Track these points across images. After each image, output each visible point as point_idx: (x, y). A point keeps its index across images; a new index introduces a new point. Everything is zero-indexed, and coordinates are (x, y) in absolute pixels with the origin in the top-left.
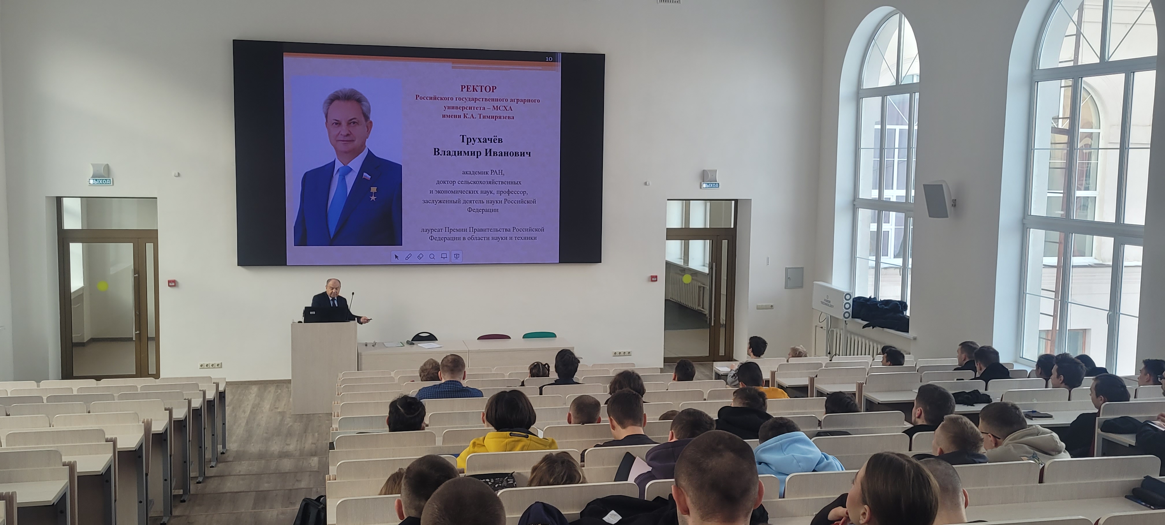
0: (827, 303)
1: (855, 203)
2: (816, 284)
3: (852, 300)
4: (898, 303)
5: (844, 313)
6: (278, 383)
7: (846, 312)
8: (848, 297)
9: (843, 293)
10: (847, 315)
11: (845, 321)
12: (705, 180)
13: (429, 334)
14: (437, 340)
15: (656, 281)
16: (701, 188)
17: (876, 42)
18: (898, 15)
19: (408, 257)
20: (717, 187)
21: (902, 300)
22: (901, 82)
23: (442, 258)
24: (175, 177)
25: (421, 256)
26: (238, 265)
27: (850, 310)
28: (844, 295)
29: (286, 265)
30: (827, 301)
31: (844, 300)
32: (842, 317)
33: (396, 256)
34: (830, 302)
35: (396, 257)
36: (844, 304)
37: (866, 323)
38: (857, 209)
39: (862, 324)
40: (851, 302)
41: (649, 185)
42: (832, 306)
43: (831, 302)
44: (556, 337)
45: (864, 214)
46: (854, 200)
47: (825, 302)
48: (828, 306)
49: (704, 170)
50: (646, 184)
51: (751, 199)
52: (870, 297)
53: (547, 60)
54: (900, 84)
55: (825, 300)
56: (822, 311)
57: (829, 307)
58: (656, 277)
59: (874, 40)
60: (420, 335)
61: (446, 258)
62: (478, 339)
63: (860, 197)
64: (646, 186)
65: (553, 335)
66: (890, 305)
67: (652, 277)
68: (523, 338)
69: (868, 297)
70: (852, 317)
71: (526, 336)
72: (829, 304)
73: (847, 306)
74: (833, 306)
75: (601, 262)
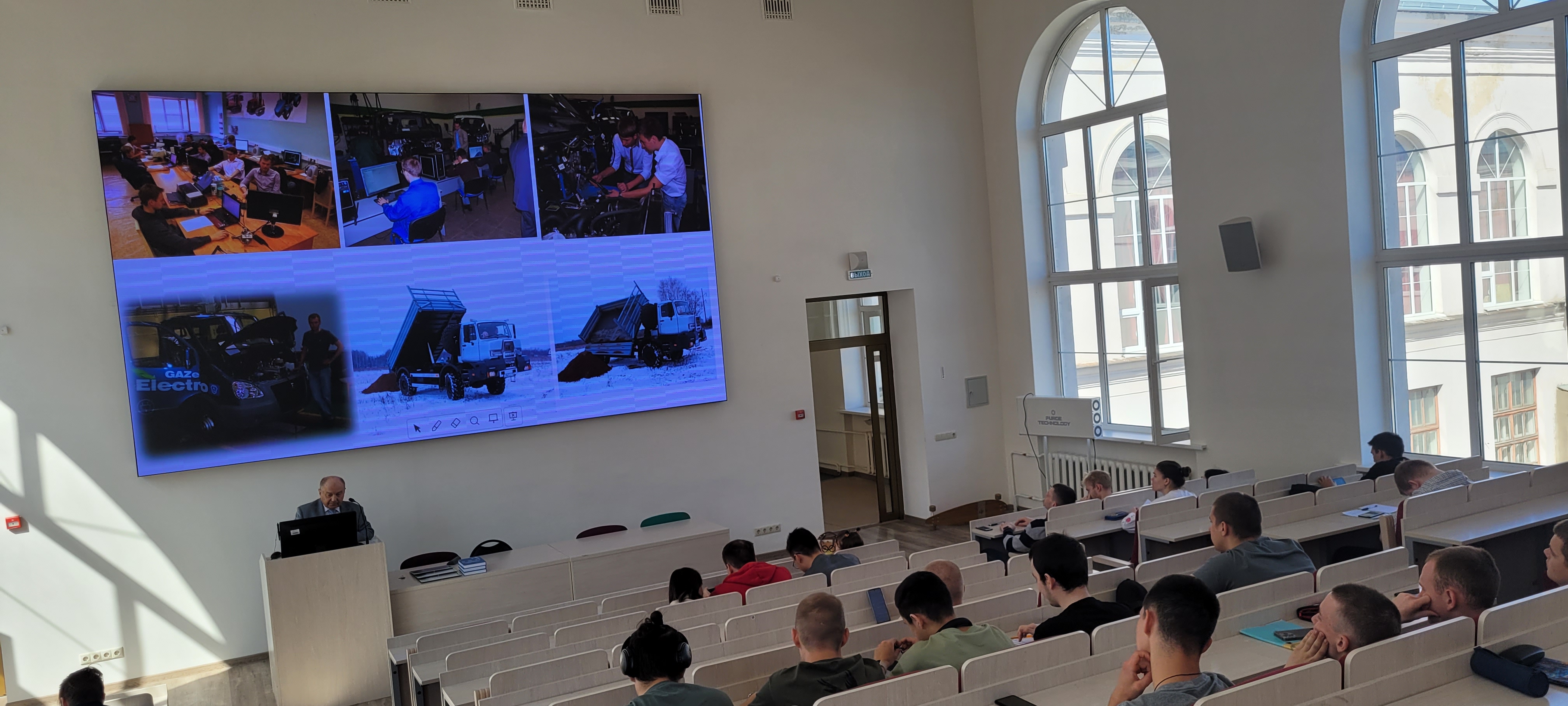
1: (1050, 279)
12: (852, 268)
13: (497, 543)
14: (511, 549)
15: (804, 417)
16: (848, 279)
18: (1098, 15)
19: (436, 426)
20: (868, 276)
22: (1115, 104)
23: (490, 421)
25: (456, 422)
26: (140, 479)
33: (415, 426)
34: (1062, 418)
38: (1055, 287)
41: (780, 281)
44: (689, 518)
46: (1049, 276)
49: (849, 253)
50: (775, 279)
51: (910, 290)
54: (1113, 107)
58: (803, 412)
60: (483, 546)
62: (579, 537)
63: (1056, 271)
65: (684, 516)
67: (797, 413)
68: (642, 526)
71: (646, 523)
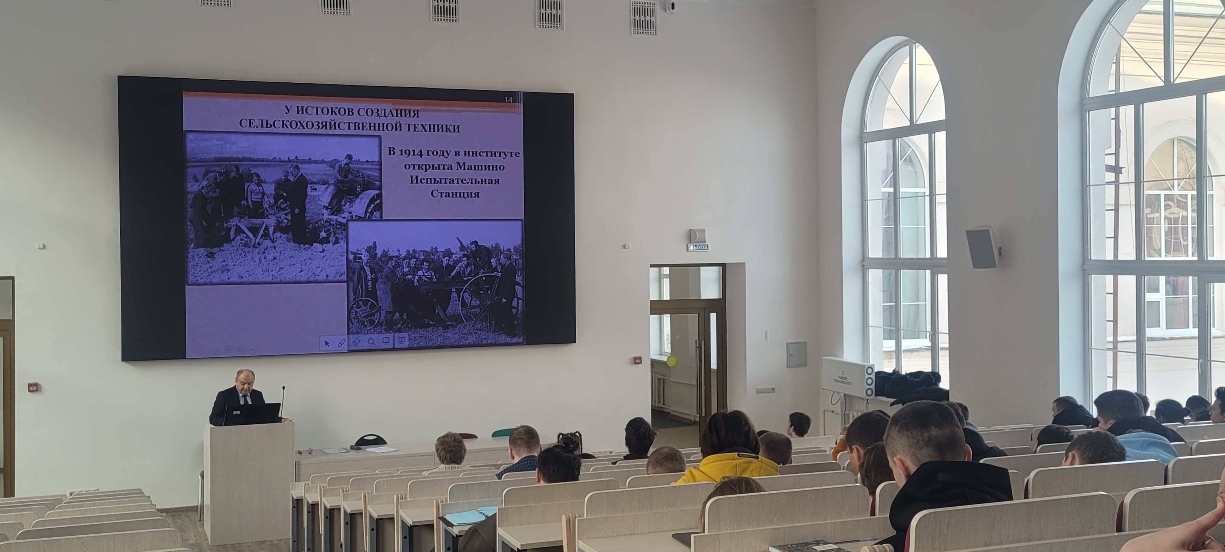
0: (843, 380)
1: (865, 263)
2: (826, 359)
3: (874, 374)
4: (931, 375)
5: (865, 390)
6: (173, 512)
7: (869, 389)
8: (870, 371)
9: (864, 366)
10: (869, 392)
11: (867, 400)
12: (692, 241)
13: (376, 437)
14: (387, 443)
15: (641, 363)
16: (688, 250)
17: (880, 79)
18: (908, 47)
19: (342, 343)
20: (706, 249)
21: (934, 371)
22: (916, 122)
23: (383, 342)
24: (39, 250)
25: (357, 341)
26: (123, 360)
27: (873, 387)
28: (866, 368)
29: (186, 358)
30: (843, 378)
31: (866, 374)
32: (864, 395)
34: (846, 379)
35: (327, 343)
36: (866, 379)
37: (893, 400)
38: (867, 270)
39: (889, 402)
40: (873, 376)
41: (629, 248)
42: (849, 383)
43: (848, 379)
45: (875, 276)
46: (863, 260)
47: (840, 379)
48: (845, 383)
49: (690, 230)
50: (624, 247)
51: (745, 263)
52: (894, 371)
53: (507, 101)
54: (915, 124)
55: (839, 377)
56: (835, 390)
57: (845, 385)
58: (640, 358)
59: (878, 77)
60: (365, 438)
61: (389, 342)
63: (870, 257)
64: (625, 250)
66: (921, 377)
67: (635, 358)
69: (891, 371)
70: (876, 395)
71: (496, 434)
72: (846, 381)
73: (870, 381)
74: (851, 383)
75: (575, 342)
